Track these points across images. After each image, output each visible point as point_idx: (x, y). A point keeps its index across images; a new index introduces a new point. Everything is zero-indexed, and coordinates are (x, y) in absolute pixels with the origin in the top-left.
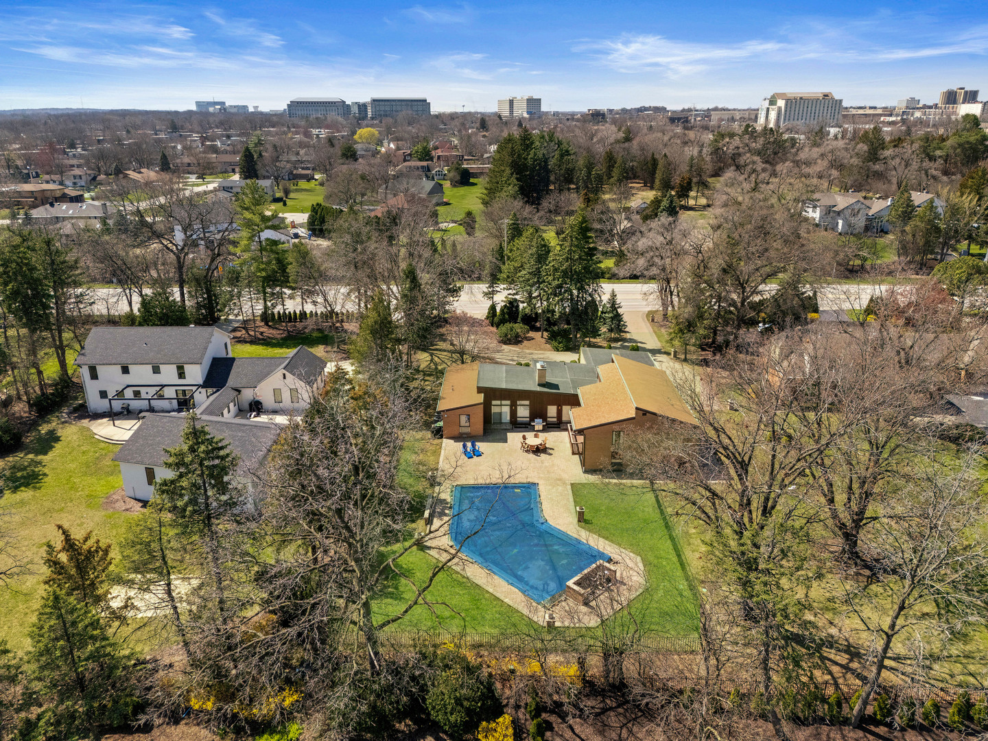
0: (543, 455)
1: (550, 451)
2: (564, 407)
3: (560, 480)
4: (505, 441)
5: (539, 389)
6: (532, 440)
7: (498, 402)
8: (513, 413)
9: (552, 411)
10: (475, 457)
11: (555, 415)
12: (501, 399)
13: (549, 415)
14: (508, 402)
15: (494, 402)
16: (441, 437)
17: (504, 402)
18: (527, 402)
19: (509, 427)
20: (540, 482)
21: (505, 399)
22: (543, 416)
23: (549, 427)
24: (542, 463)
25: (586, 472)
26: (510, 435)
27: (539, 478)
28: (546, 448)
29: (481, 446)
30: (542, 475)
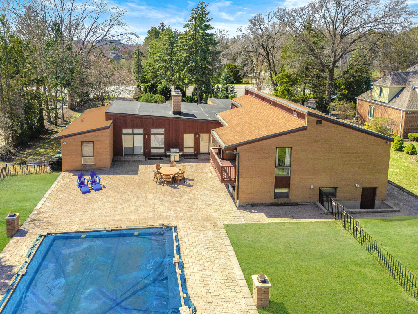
0: (181, 188)
1: (190, 182)
2: (201, 135)
3: (207, 219)
4: (136, 172)
5: (174, 116)
6: (167, 169)
7: (130, 131)
8: (147, 143)
9: (189, 140)
10: (93, 192)
11: (192, 145)
12: (133, 127)
13: (185, 145)
14: (141, 131)
15: (125, 131)
16: (60, 170)
17: (136, 131)
18: (162, 131)
19: (142, 158)
20: (180, 225)
21: (137, 127)
22: (180, 145)
23: (185, 158)
24: (181, 197)
25: (241, 207)
26: (141, 167)
27: (178, 218)
28: (184, 179)
29: (103, 179)
30: (181, 214)
